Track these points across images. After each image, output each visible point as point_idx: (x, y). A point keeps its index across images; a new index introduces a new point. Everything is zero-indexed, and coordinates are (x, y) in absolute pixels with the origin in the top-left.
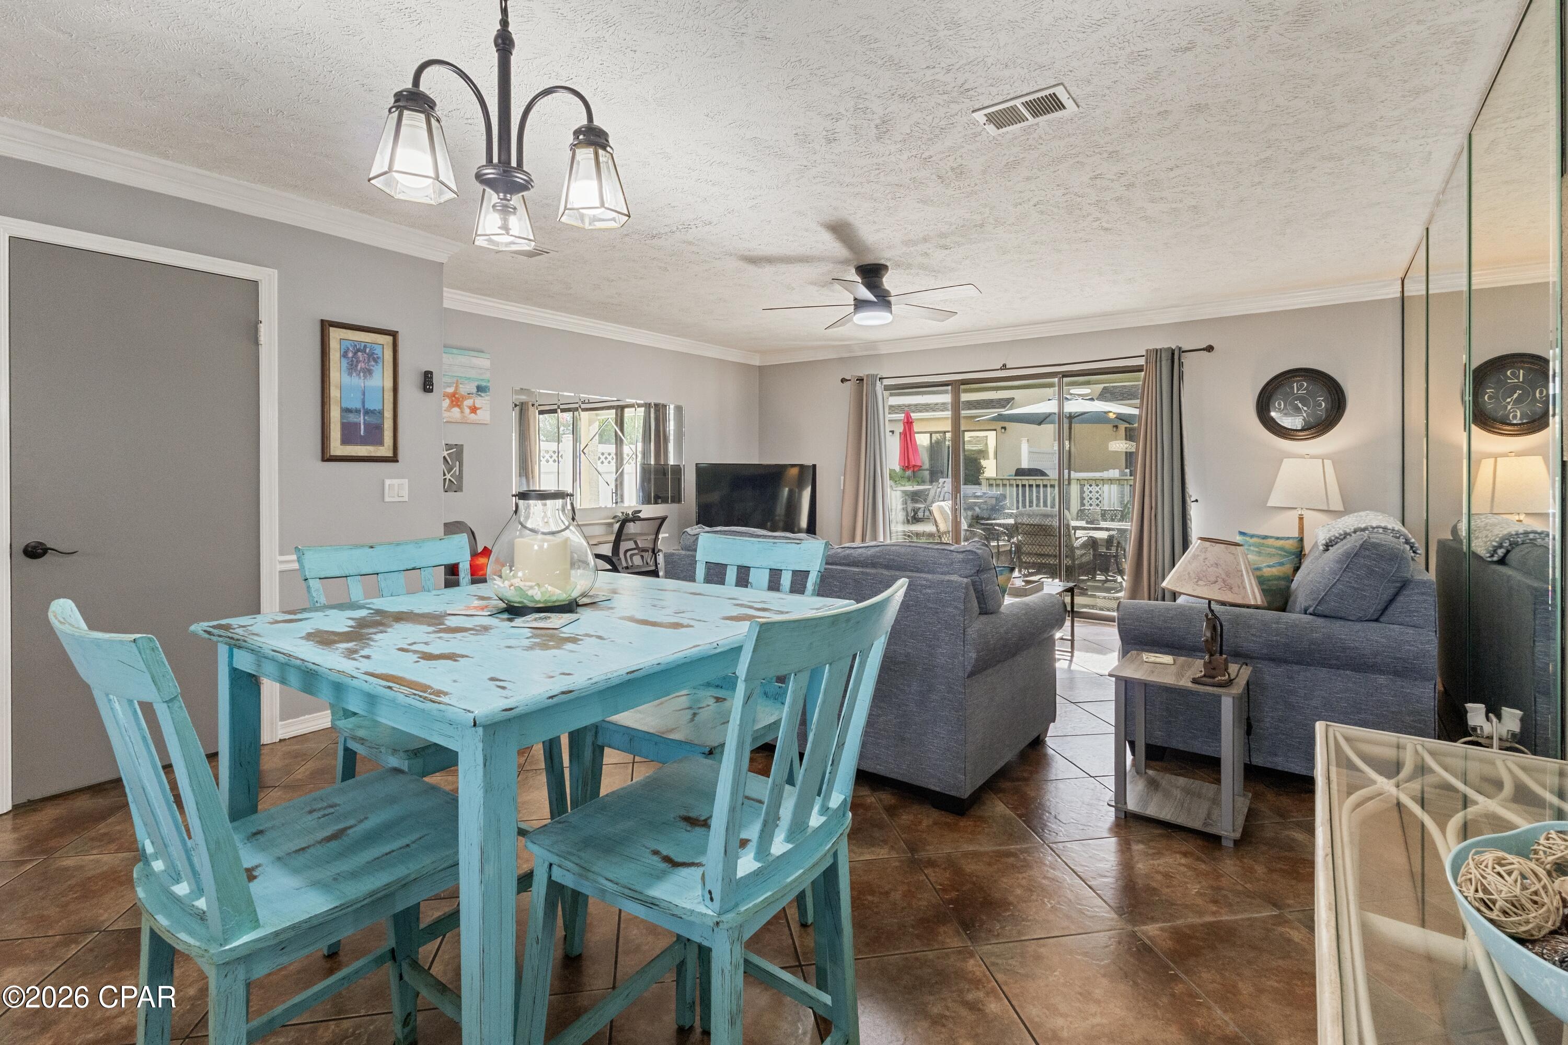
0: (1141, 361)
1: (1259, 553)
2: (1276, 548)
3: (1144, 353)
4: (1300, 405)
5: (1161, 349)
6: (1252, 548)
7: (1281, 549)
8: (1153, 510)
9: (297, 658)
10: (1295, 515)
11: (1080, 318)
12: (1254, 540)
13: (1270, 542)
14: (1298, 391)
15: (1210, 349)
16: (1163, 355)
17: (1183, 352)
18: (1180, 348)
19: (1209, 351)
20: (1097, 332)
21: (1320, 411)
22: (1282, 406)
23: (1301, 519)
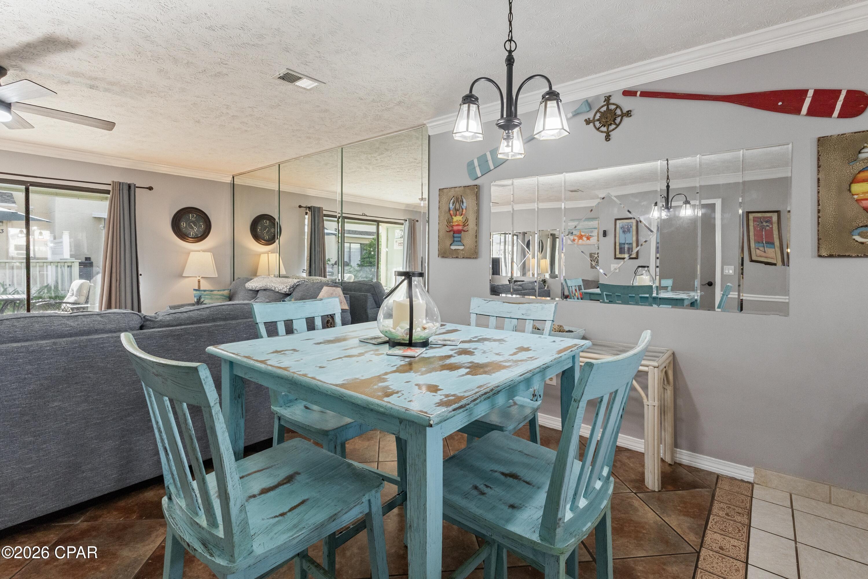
0: (109, 188)
1: (211, 299)
2: (220, 295)
3: (111, 183)
4: (193, 225)
5: (123, 183)
6: (207, 297)
7: (223, 295)
8: (118, 282)
9: (535, 369)
10: (196, 280)
11: (77, 151)
12: (207, 292)
13: (215, 292)
14: (192, 218)
15: (150, 188)
16: (124, 187)
17: (137, 187)
18: (135, 185)
19: (150, 190)
20: (70, 160)
21: (201, 229)
22: (185, 225)
23: (199, 282)
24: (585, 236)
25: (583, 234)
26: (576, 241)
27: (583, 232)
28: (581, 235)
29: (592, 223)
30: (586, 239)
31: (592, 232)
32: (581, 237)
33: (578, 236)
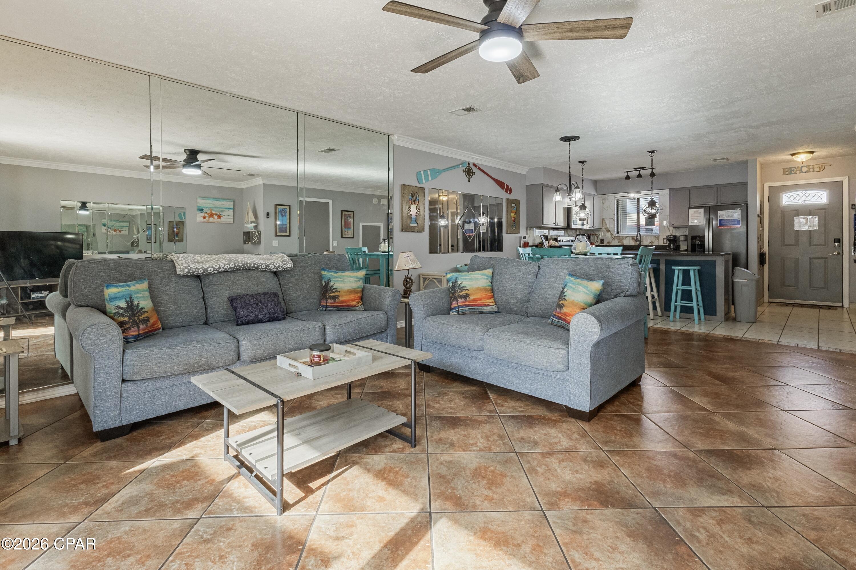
24: (215, 214)
25: (213, 212)
26: (207, 218)
27: (214, 211)
28: (212, 214)
29: (222, 202)
30: (217, 217)
31: (222, 211)
32: (211, 215)
33: (208, 214)
